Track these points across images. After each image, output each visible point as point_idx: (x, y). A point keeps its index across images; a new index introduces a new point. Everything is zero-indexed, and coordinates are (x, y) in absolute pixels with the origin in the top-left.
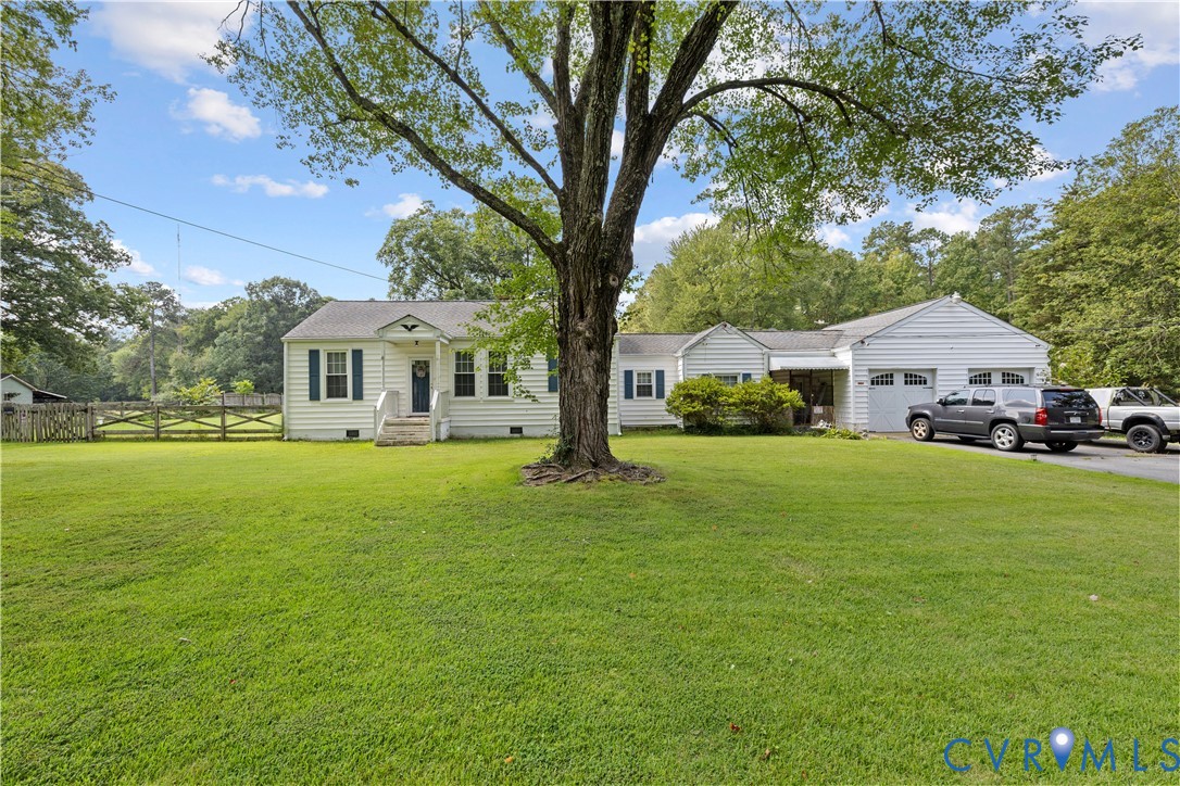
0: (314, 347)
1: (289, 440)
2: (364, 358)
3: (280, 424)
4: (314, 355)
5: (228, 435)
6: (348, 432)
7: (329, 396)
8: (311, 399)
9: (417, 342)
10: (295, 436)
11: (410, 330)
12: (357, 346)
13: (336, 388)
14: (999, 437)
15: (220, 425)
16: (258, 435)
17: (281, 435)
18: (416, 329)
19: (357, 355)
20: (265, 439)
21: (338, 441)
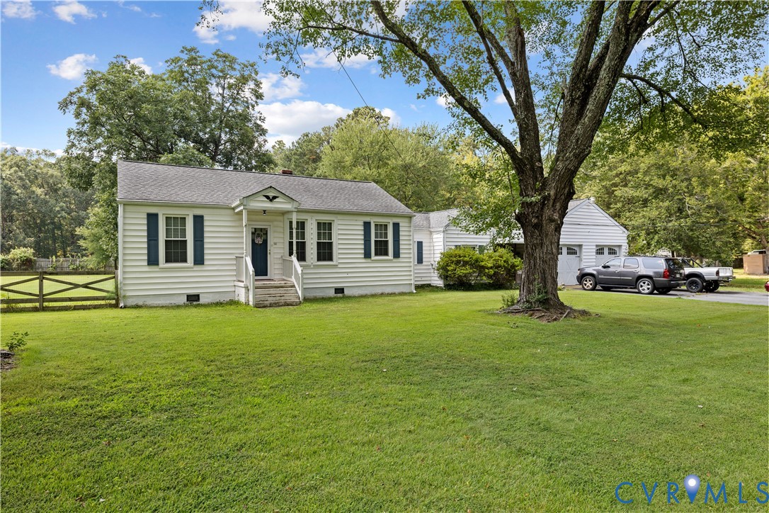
0: (153, 210)
1: (125, 307)
2: (206, 223)
3: (114, 291)
4: (152, 219)
5: (46, 304)
6: (188, 296)
7: (167, 261)
8: (148, 264)
9: (265, 211)
10: (130, 302)
11: (271, 200)
12: (198, 212)
13: (176, 252)
14: (642, 286)
15: (37, 292)
16: (88, 303)
17: (115, 301)
18: (277, 200)
19: (199, 221)
20: (96, 307)
21: (178, 307)
